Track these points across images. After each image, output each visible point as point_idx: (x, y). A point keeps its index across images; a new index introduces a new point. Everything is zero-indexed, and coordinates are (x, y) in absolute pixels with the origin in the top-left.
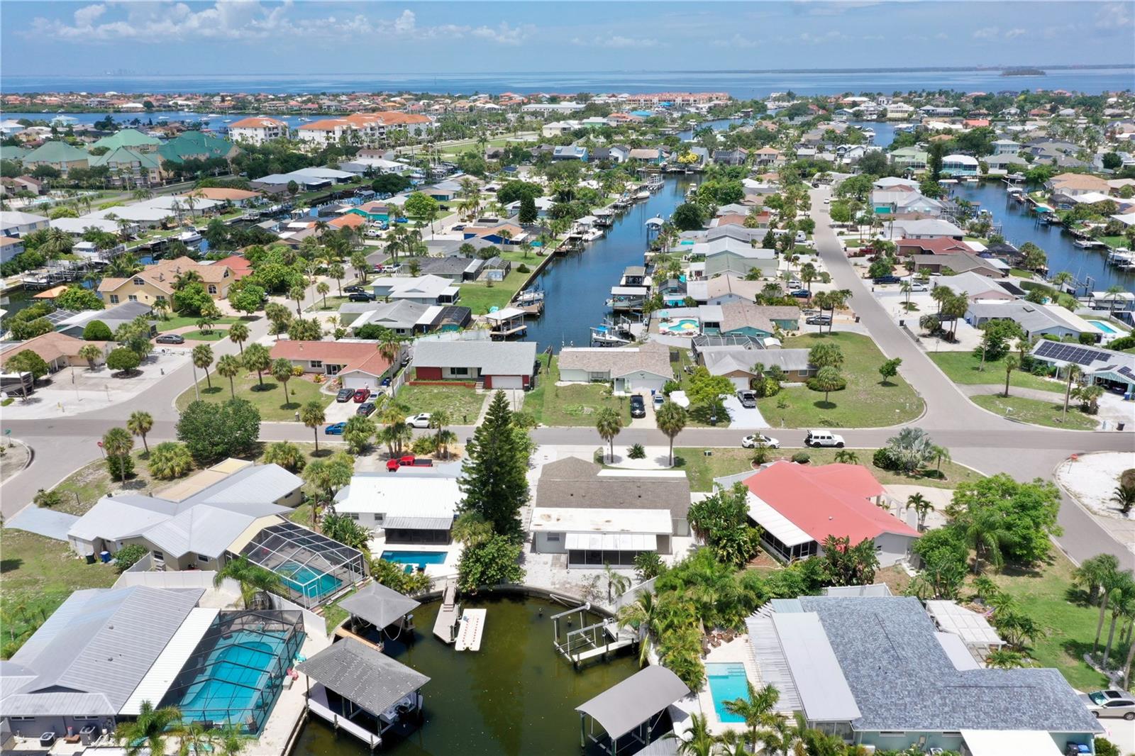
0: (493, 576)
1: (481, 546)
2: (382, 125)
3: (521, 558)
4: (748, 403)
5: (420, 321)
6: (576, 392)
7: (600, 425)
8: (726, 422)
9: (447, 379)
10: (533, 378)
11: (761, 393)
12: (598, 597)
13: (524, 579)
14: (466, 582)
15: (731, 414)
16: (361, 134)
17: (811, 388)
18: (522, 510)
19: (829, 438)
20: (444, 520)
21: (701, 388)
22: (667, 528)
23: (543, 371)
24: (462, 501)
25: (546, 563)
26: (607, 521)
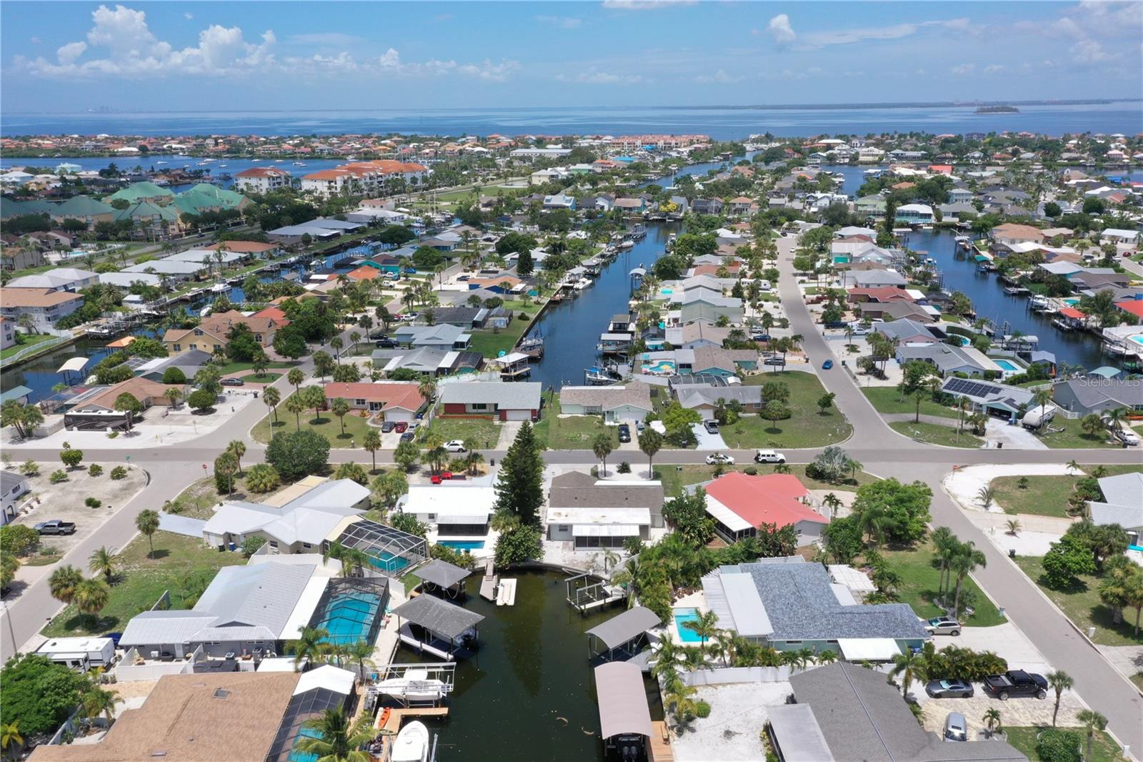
0: (521, 555)
1: (512, 533)
3: (540, 544)
4: (712, 430)
5: (441, 365)
6: (575, 421)
7: (596, 448)
8: (694, 445)
9: (469, 413)
11: (723, 422)
12: (597, 569)
13: (544, 557)
14: (502, 559)
15: (698, 438)
18: (540, 509)
20: (482, 518)
21: (675, 418)
22: (647, 521)
23: (547, 406)
24: (497, 502)
25: (558, 547)
26: (602, 517)
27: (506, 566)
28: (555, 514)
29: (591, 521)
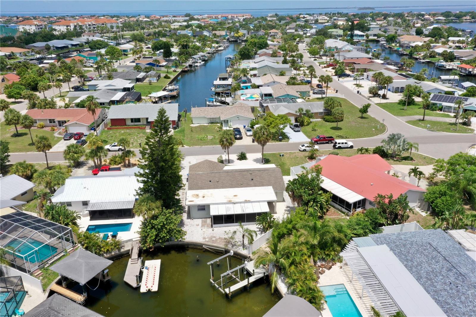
0: (164, 237)
1: (155, 217)
2: (94, 23)
3: (182, 224)
5: (113, 99)
6: (202, 129)
7: (221, 141)
8: (287, 140)
9: (129, 125)
10: (177, 123)
12: (235, 245)
13: (185, 237)
14: (145, 242)
15: (289, 135)
16: (84, 27)
17: (326, 121)
18: (180, 192)
19: (346, 143)
20: (129, 202)
22: (273, 197)
23: (183, 120)
24: (140, 188)
25: (198, 225)
26: (235, 196)
27: (150, 248)
28: (193, 196)
29: (225, 201)
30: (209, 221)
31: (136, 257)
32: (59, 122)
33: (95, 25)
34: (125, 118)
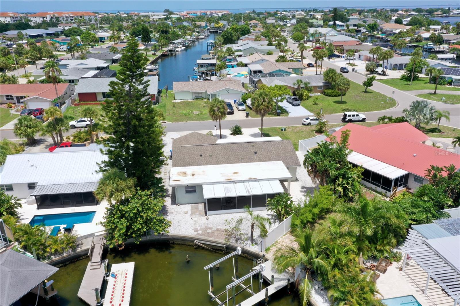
0: (139, 229)
1: (125, 202)
3: (164, 211)
5: (84, 76)
6: (186, 104)
7: (212, 111)
9: (100, 101)
10: (157, 97)
12: (240, 239)
17: (327, 96)
19: (357, 115)
20: (91, 183)
25: (186, 213)
26: (235, 173)
27: (120, 246)
28: (179, 174)
29: (223, 179)
30: (201, 206)
31: (99, 259)
32: (18, 98)
33: (72, 17)
34: (95, 92)
